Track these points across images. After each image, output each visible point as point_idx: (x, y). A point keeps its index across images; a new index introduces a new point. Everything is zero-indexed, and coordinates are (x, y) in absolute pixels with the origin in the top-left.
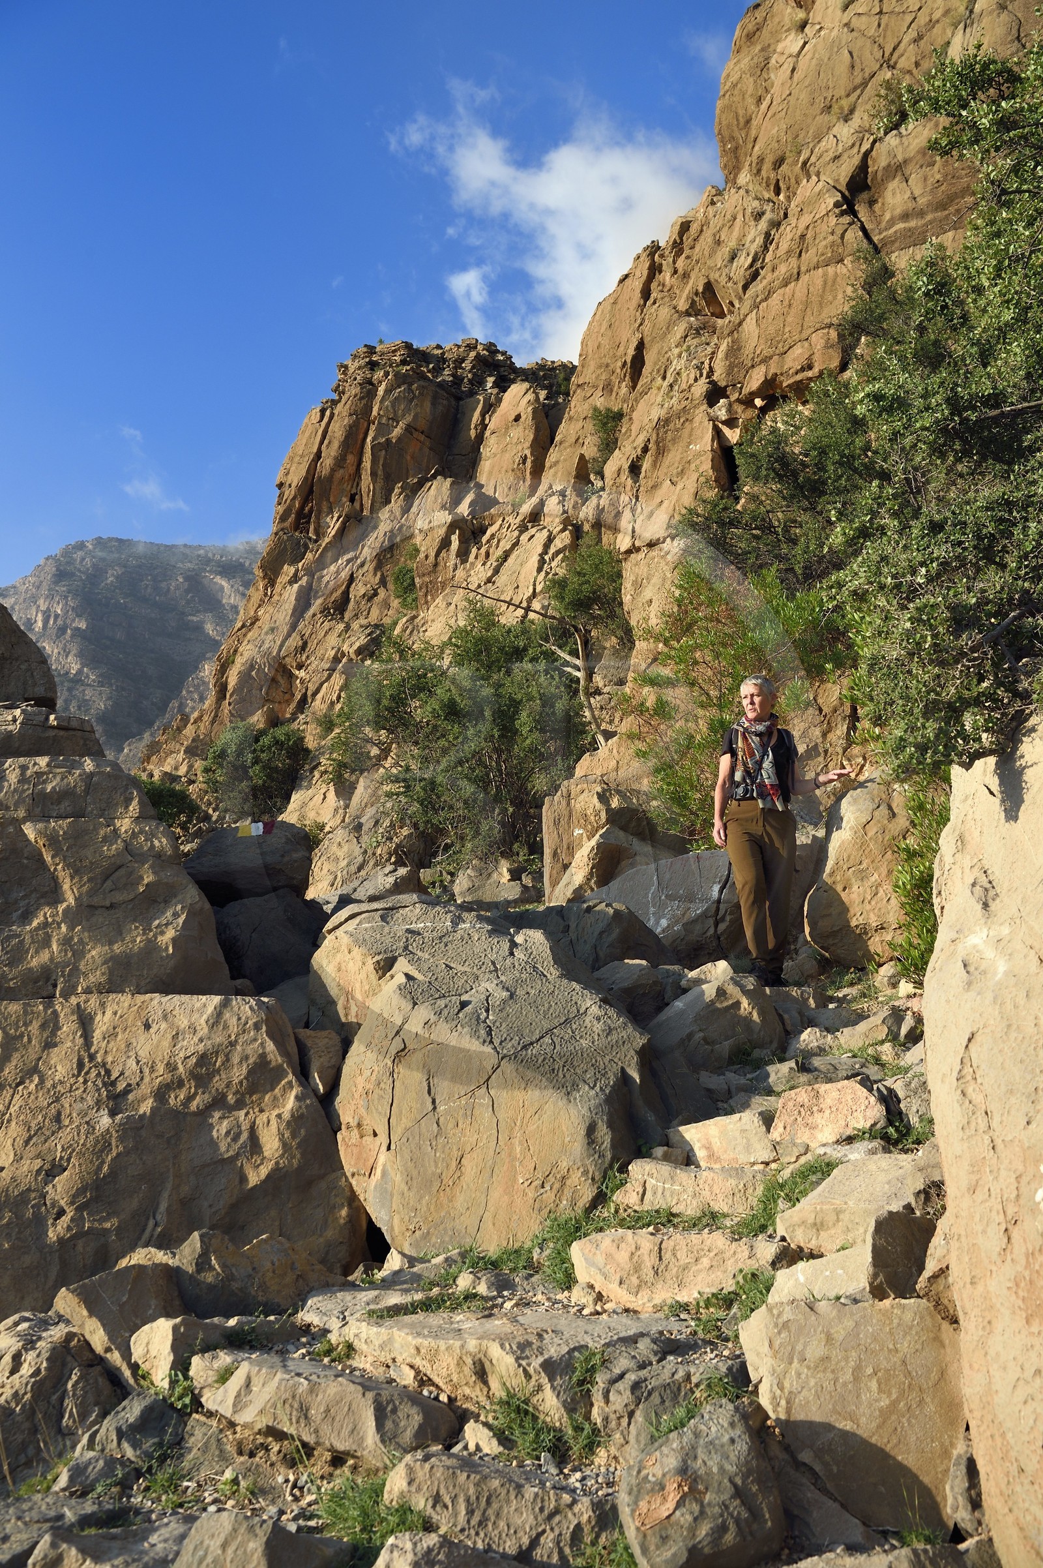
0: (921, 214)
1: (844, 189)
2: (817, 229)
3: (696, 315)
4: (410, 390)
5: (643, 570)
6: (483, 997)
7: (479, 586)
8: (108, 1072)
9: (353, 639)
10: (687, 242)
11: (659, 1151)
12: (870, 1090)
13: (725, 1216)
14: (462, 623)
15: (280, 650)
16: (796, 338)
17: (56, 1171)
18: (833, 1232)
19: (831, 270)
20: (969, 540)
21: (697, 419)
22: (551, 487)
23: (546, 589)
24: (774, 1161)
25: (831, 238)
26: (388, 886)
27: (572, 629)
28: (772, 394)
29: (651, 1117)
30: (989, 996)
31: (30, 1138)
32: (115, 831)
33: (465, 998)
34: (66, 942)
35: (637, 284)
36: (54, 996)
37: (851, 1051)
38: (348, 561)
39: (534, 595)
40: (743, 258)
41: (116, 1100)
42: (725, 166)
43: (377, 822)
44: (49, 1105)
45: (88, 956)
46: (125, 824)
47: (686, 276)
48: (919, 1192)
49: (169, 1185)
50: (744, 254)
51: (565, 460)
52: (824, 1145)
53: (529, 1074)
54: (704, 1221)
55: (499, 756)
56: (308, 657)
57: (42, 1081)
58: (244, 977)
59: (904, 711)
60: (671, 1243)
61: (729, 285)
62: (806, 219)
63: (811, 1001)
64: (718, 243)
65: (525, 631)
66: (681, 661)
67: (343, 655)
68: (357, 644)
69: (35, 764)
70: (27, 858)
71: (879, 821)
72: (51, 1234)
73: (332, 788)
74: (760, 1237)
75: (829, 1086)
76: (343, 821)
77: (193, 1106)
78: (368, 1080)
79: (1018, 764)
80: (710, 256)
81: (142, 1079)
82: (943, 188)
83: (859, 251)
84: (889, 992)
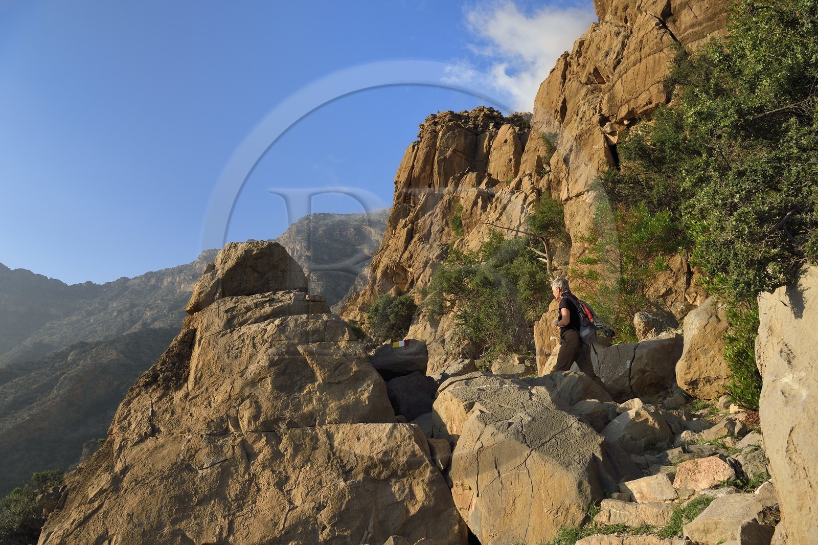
0: (700, 24)
1: (660, 17)
2: (648, 37)
3: (591, 84)
4: (454, 133)
5: (574, 208)
6: (519, 420)
7: (493, 222)
8: (342, 461)
9: (434, 252)
10: (583, 50)
11: (615, 495)
12: (725, 461)
13: (653, 527)
14: (486, 240)
15: (400, 259)
16: (643, 90)
17: (321, 508)
18: (714, 534)
19: (657, 55)
20: (760, 179)
21: (596, 133)
22: (524, 172)
23: (526, 221)
24: (677, 499)
25: (655, 40)
26: (460, 369)
27: (541, 240)
28: (633, 118)
29: (609, 478)
30: (800, 408)
31: (309, 492)
32: (339, 347)
33: (510, 421)
34: (319, 400)
35: (559, 73)
36: (315, 425)
37: (709, 442)
38: (430, 215)
39: (520, 224)
40: (612, 54)
41: (346, 474)
42: (598, 13)
43: (452, 338)
44: (316, 477)
45: (330, 406)
46: (342, 344)
47: (584, 66)
48: (760, 512)
49: (373, 515)
50: (612, 52)
51: (530, 159)
52: (704, 490)
53: (546, 457)
54: (643, 530)
55: (510, 303)
56: (413, 262)
57: (312, 466)
58: (401, 414)
59: (736, 266)
60: (628, 541)
61: (606, 68)
62: (642, 33)
63: (684, 417)
64: (599, 49)
65: (517, 243)
66: (600, 251)
67: (430, 259)
68: (436, 254)
69: (301, 318)
70: (300, 362)
71: (712, 324)
72: (320, 538)
73: (428, 323)
74: (674, 538)
75: (702, 459)
76: (435, 339)
77: (382, 476)
78: (465, 462)
79: (799, 289)
80: (595, 55)
81: (358, 464)
82: (710, 10)
83: (672, 45)
84: (725, 411)
